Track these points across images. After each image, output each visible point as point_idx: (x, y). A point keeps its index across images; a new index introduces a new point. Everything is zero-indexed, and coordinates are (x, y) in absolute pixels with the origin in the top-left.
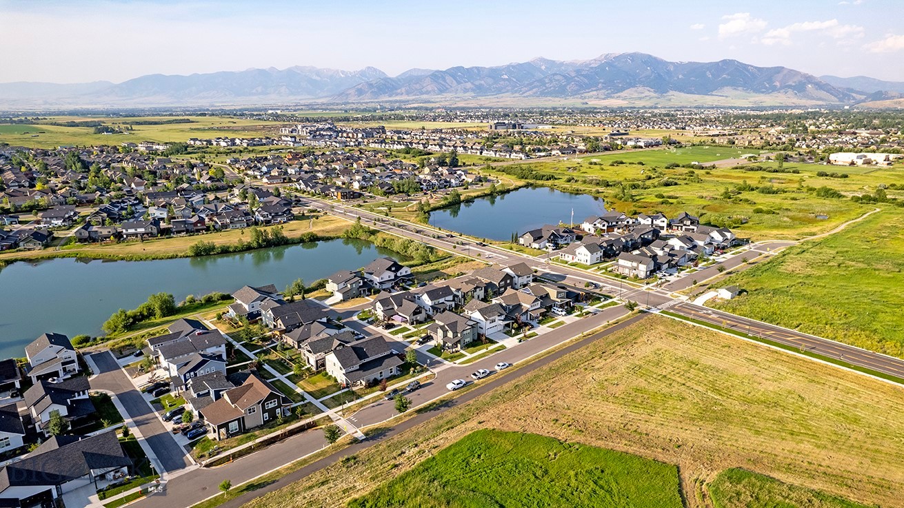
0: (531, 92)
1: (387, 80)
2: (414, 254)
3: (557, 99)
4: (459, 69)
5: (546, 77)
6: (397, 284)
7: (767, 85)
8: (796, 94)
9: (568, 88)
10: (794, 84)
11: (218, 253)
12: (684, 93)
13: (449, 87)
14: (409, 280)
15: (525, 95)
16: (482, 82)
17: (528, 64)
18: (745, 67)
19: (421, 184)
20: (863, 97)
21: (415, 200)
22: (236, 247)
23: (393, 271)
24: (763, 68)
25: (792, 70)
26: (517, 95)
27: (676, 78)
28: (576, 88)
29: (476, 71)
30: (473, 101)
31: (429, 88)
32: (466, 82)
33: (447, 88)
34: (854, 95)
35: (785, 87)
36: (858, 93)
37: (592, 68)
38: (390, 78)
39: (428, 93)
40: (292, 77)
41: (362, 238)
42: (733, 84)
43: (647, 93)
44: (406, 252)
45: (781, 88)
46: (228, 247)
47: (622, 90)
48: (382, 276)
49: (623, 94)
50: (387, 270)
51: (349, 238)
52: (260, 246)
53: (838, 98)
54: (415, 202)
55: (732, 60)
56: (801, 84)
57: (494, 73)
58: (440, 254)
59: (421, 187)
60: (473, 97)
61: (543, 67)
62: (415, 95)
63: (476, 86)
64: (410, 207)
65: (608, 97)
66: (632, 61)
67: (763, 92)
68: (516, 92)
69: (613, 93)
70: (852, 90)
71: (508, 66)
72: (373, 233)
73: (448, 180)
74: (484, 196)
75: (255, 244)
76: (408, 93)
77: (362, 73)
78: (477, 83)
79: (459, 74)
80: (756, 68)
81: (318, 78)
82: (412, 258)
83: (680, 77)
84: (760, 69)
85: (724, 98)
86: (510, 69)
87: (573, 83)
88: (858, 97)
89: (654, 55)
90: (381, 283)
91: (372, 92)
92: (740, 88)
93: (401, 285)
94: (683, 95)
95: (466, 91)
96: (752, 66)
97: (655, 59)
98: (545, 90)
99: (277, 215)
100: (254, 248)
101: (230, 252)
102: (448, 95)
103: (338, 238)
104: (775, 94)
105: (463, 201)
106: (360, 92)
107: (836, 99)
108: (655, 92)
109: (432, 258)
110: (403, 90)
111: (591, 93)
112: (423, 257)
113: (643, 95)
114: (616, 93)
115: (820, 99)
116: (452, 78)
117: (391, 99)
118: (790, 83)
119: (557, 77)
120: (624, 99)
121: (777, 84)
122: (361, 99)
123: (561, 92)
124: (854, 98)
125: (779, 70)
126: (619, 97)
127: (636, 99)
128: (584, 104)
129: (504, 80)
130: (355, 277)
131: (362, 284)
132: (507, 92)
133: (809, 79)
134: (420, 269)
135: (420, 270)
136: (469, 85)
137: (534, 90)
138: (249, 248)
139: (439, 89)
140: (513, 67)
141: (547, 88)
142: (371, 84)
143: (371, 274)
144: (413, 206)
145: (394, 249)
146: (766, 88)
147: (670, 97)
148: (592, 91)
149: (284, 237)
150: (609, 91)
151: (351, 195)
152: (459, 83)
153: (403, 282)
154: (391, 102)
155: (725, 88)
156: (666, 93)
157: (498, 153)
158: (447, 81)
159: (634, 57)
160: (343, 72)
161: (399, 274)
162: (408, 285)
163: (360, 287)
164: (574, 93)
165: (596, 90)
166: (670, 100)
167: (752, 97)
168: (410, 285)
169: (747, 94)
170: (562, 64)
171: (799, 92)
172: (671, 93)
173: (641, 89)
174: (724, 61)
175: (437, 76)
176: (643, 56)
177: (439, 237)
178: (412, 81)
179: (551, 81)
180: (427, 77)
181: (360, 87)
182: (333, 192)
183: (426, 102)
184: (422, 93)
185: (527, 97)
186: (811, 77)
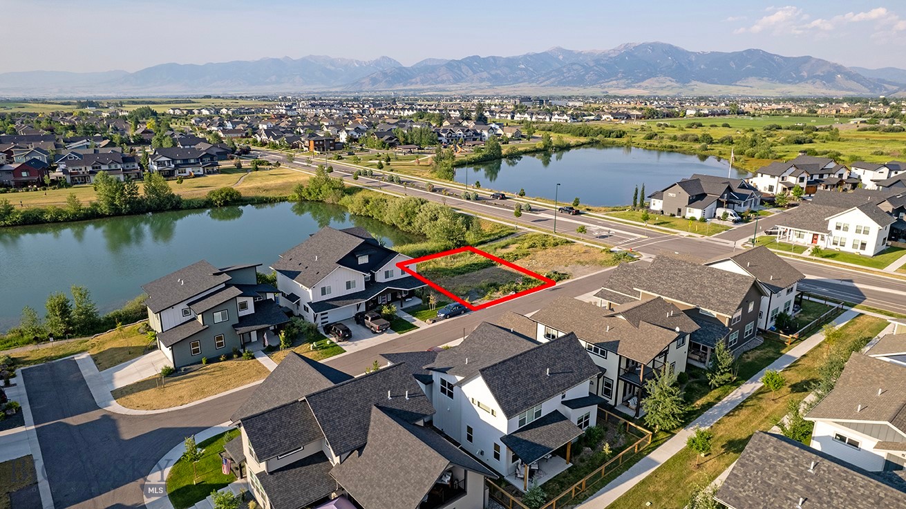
0: (548, 82)
1: (401, 69)
2: (426, 229)
3: (576, 88)
4: (476, 58)
5: (564, 67)
6: (373, 306)
7: (794, 75)
8: (824, 84)
9: (586, 78)
10: (822, 74)
11: (14, 224)
12: (708, 83)
13: (464, 76)
14: (412, 294)
15: (542, 84)
16: (499, 72)
17: (545, 53)
18: (771, 56)
19: (440, 135)
20: (896, 88)
21: (429, 154)
22: (59, 212)
23: (362, 268)
24: (790, 58)
25: (820, 60)
26: (534, 84)
27: (698, 69)
28: (595, 78)
29: (492, 60)
30: (489, 90)
31: (445, 78)
32: (481, 71)
33: (462, 78)
34: (885, 85)
35: (813, 78)
36: (889, 83)
37: (611, 58)
38: (404, 68)
39: (443, 82)
40: (306, 66)
41: (327, 201)
42: (758, 74)
43: (669, 83)
44: (409, 224)
45: (809, 78)
46: (42, 213)
47: (643, 79)
48: (324, 283)
49: (644, 84)
50: (342, 262)
51: (303, 200)
52: (116, 213)
53: (869, 89)
54: (429, 156)
55: (757, 50)
56: (831, 73)
57: (511, 63)
58: (487, 229)
59: (440, 139)
60: (489, 87)
61: (561, 57)
62: (430, 84)
63: (492, 75)
64: (423, 161)
65: (628, 86)
66: (653, 50)
67: (789, 83)
68: (533, 82)
69: (633, 82)
70: (884, 81)
71: (525, 56)
72: (351, 191)
73: (479, 131)
74: (534, 152)
75: (104, 208)
76: (423, 82)
77: (377, 63)
78: (493, 72)
79: (475, 64)
80: (782, 57)
81: (333, 68)
82: (423, 237)
83: (702, 67)
84: (786, 59)
85: (749, 88)
86: (527, 59)
87: (592, 73)
88: (891, 88)
89: (675, 44)
90: (319, 307)
91: (386, 81)
92: (765, 78)
93: (386, 311)
94: (706, 85)
95: (482, 80)
96: (778, 56)
97: (676, 48)
98: (562, 80)
99: (186, 163)
100: (102, 216)
101: (46, 222)
102: (464, 85)
103: (283, 200)
104: (802, 84)
105: (505, 156)
106: (374, 81)
107: (866, 89)
108: (677, 82)
109: (470, 238)
110: (418, 79)
111: (611, 83)
112: (450, 233)
113: (664, 85)
114: (637, 83)
115: (852, 90)
116: (467, 68)
117: (405, 88)
118: (819, 73)
119: (576, 67)
120: (646, 88)
121: (805, 74)
122: (375, 88)
123: (580, 81)
124: (886, 89)
125: (807, 59)
126: (640, 86)
127: (658, 89)
128: (604, 93)
129: (521, 69)
130: (228, 285)
131: (251, 310)
132: (524, 81)
133: (838, 69)
134: (442, 262)
135: (443, 265)
136: (485, 75)
137: (553, 79)
138: (92, 216)
139: (455, 79)
140: (531, 56)
141: (565, 78)
142: (386, 73)
143: (292, 275)
144: (426, 160)
145: (386, 219)
146: (793, 78)
147: (693, 87)
148: (612, 80)
149: (173, 195)
150: (630, 81)
151: (331, 145)
152: (475, 73)
153: (394, 299)
154: (406, 90)
155: (750, 79)
156: (688, 83)
157: (534, 117)
158: (463, 70)
159: (654, 46)
160: (357, 62)
161: (380, 277)
162: (405, 310)
163: (244, 321)
164: (593, 83)
165: (616, 80)
166: (693, 90)
167: (777, 87)
168: (414, 311)
169: (774, 85)
170: (580, 54)
171: (827, 82)
172: (693, 83)
173: (662, 79)
174: (749, 51)
175: (452, 66)
176: (663, 45)
177: (477, 199)
178: (428, 70)
179: (569, 71)
180: (442, 66)
181: (374, 75)
182: (303, 142)
183: (441, 91)
184: (437, 83)
185: (544, 86)
186: (840, 67)
